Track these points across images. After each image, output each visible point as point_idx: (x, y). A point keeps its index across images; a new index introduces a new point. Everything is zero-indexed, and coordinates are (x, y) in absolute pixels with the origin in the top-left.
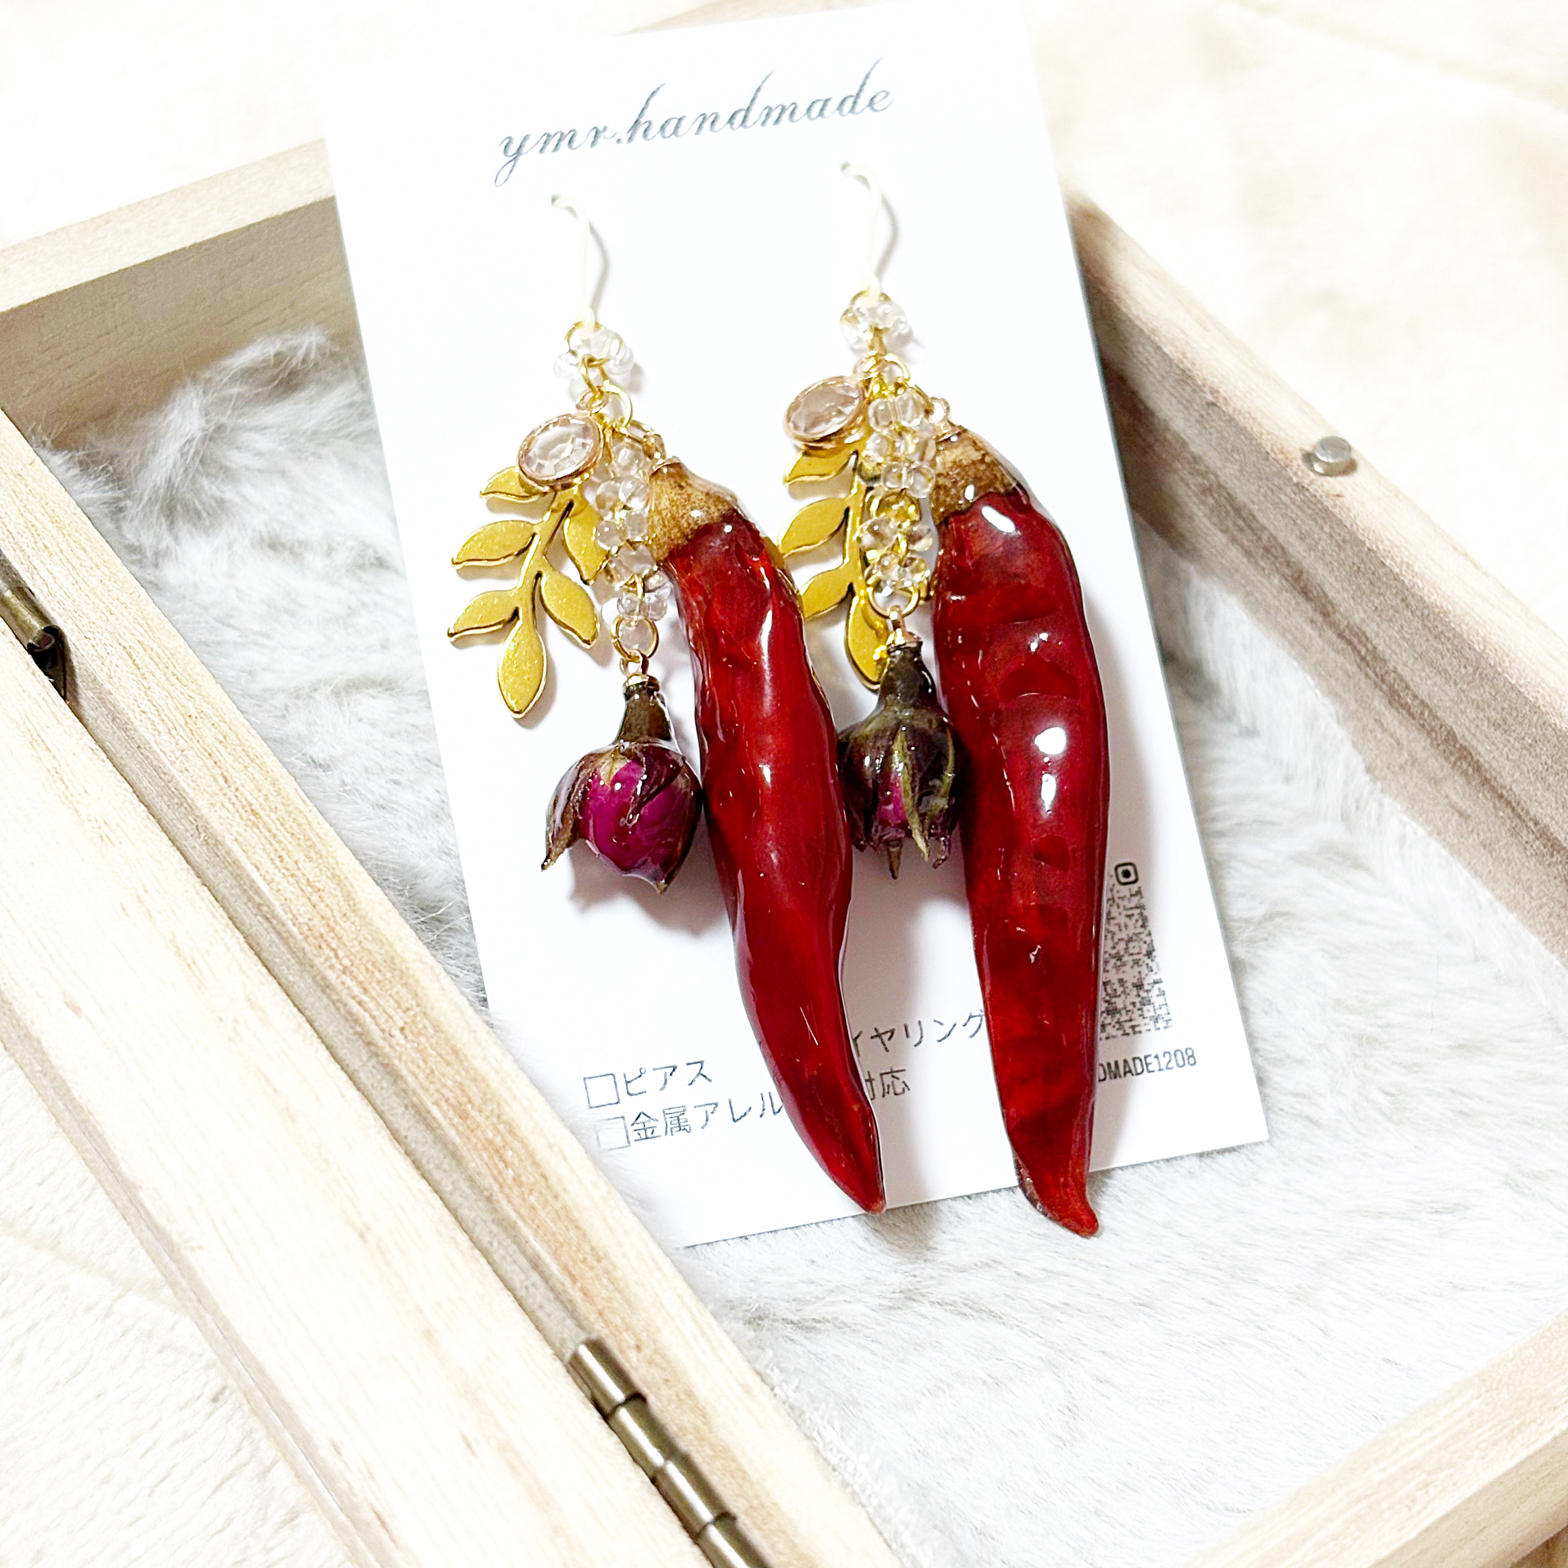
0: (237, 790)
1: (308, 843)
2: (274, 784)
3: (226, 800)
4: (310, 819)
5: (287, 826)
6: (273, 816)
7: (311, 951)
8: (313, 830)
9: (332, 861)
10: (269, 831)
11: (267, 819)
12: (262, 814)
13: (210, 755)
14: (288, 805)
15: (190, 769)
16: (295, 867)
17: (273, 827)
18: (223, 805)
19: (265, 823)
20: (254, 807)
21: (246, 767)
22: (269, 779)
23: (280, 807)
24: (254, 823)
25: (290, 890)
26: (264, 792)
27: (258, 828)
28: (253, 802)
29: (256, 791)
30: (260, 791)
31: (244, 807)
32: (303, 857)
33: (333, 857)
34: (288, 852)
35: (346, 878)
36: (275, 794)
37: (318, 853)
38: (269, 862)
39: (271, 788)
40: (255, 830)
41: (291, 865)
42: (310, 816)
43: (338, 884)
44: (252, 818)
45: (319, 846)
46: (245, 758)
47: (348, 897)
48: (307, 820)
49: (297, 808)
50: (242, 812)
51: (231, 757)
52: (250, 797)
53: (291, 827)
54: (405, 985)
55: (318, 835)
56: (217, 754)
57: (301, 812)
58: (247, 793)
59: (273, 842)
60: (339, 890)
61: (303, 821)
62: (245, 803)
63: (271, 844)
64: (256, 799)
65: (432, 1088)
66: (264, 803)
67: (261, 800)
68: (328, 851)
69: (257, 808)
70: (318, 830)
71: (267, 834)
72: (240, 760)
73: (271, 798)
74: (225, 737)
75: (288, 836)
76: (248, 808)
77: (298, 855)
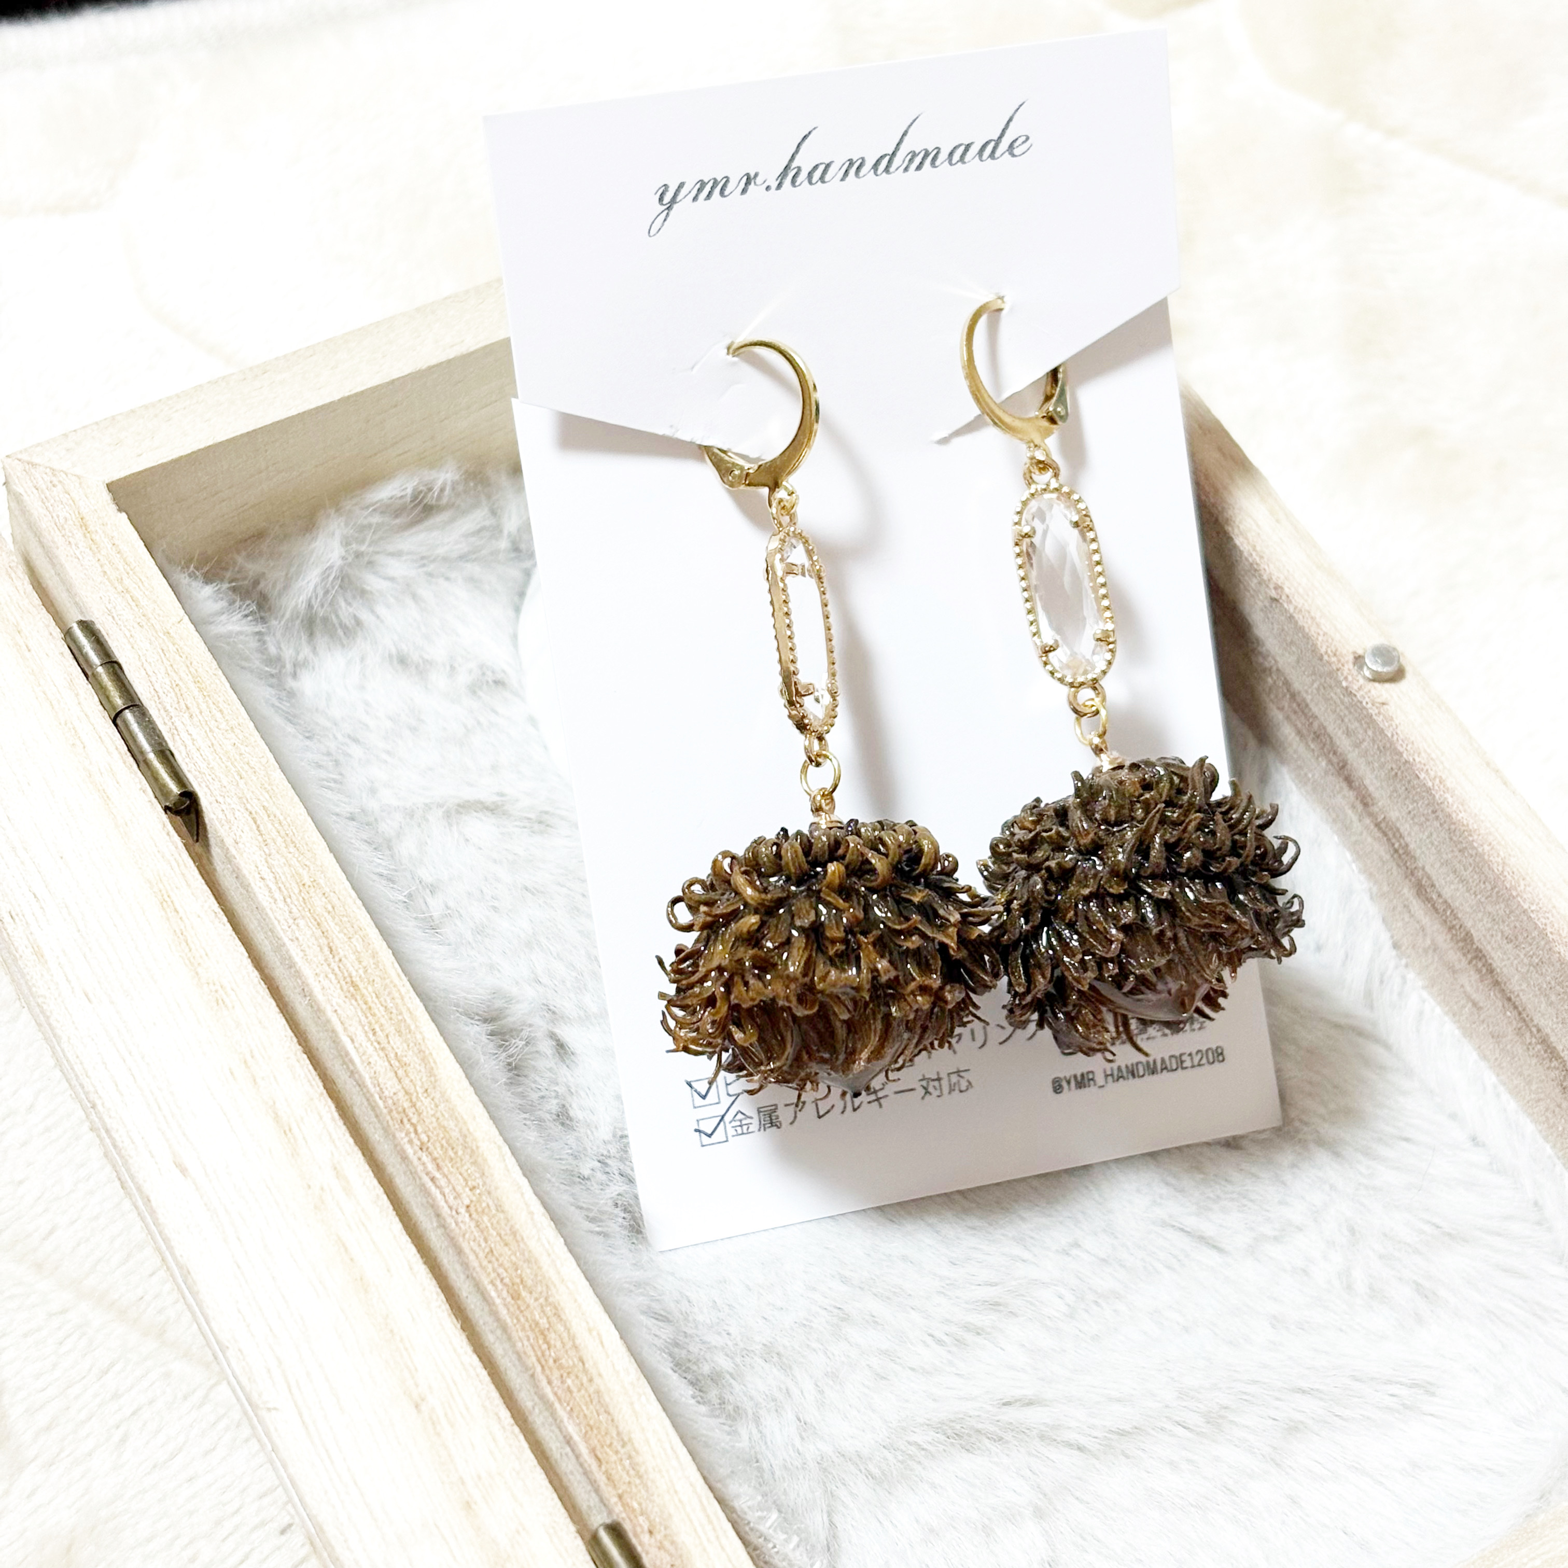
0: (340, 960)
1: (400, 1017)
2: (374, 957)
3: (330, 971)
4: (403, 993)
5: (382, 999)
6: (370, 989)
7: (394, 1126)
8: (404, 1004)
9: (419, 1036)
10: (366, 1003)
11: (364, 991)
12: (361, 986)
13: (318, 924)
14: (385, 979)
15: (300, 938)
16: (386, 1041)
17: (369, 999)
18: (327, 976)
19: (363, 996)
20: (354, 979)
21: (350, 938)
22: (370, 951)
23: (377, 980)
24: (352, 995)
25: (380, 1065)
26: (364, 964)
27: (356, 1000)
28: (354, 974)
29: (357, 963)
30: (360, 962)
31: (345, 978)
32: (394, 1032)
33: (421, 1033)
34: (382, 1025)
35: (431, 1054)
36: (373, 966)
37: (408, 1027)
38: (363, 1035)
39: (372, 961)
40: (353, 1002)
41: (383, 1040)
42: (403, 990)
43: (423, 1060)
44: (352, 989)
45: (409, 1021)
46: (350, 929)
47: (431, 1073)
48: (400, 994)
49: (392, 982)
50: (343, 983)
51: (338, 928)
52: (351, 969)
53: (385, 1001)
54: (475, 1163)
55: (409, 1009)
56: (325, 924)
57: (395, 986)
58: (349, 965)
59: (369, 1015)
60: (423, 1065)
61: (397, 995)
62: (346, 974)
63: (367, 1017)
64: (357, 971)
65: (490, 1269)
66: (363, 976)
67: (361, 972)
68: (417, 1027)
69: (356, 979)
70: (409, 1005)
71: (364, 1007)
72: (345, 931)
73: (369, 971)
74: (333, 908)
75: (382, 1009)
76: (348, 980)
77: (391, 1030)
